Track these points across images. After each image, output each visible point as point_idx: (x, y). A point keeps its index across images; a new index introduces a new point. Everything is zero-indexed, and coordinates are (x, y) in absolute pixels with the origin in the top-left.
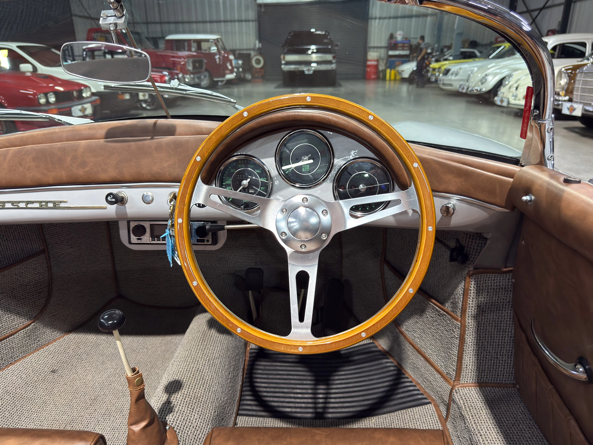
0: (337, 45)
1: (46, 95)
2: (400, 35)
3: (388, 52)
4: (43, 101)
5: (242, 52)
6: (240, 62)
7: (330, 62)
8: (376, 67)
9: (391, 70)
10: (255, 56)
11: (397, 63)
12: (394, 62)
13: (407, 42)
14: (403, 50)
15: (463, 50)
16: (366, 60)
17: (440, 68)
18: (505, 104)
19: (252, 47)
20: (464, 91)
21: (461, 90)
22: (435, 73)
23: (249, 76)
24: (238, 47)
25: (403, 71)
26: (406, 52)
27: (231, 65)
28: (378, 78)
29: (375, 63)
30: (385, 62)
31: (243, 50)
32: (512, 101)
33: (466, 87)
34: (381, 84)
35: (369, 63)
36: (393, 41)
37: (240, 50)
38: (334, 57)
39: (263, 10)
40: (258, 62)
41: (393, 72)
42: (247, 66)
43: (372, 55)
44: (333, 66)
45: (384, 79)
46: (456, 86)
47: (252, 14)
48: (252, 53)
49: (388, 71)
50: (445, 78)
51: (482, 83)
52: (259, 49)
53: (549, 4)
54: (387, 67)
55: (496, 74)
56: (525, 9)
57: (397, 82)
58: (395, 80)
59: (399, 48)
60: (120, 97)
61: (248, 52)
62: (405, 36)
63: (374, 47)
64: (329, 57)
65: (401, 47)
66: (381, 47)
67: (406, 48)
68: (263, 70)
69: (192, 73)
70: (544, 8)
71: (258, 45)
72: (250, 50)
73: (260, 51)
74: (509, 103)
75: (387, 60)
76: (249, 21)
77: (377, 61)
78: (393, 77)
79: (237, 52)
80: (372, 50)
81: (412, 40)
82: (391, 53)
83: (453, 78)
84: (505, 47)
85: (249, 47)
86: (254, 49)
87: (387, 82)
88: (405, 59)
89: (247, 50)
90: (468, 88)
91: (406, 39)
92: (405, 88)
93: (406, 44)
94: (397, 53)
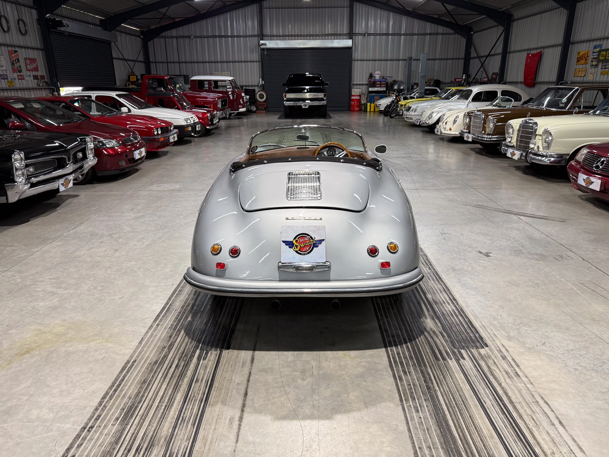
0: (327, 84)
1: (157, 129)
2: (378, 74)
3: (368, 89)
4: (156, 133)
5: (247, 88)
6: (248, 97)
7: (322, 99)
8: (359, 100)
9: (371, 104)
10: (259, 91)
11: (376, 97)
12: (373, 97)
13: (384, 80)
14: (381, 87)
15: (426, 88)
16: (350, 95)
17: (405, 105)
18: (439, 133)
19: (256, 84)
20: (418, 124)
21: (416, 123)
22: (402, 108)
23: (254, 108)
24: (244, 84)
25: (380, 105)
26: (384, 89)
27: (243, 100)
28: (360, 110)
29: (358, 98)
30: (366, 96)
31: (249, 86)
32: (443, 131)
33: (419, 121)
34: (362, 116)
35: (353, 98)
36: (372, 80)
37: (246, 86)
38: (325, 95)
39: (266, 53)
40: (261, 96)
41: (372, 105)
42: (253, 101)
43: (356, 91)
44: (324, 103)
45: (366, 111)
46: (414, 120)
47: (256, 56)
48: (257, 89)
49: (369, 104)
50: (408, 113)
51: (429, 119)
52: (262, 85)
53: (492, 53)
54: (367, 102)
55: (438, 112)
56: (476, 56)
57: (376, 114)
58: (375, 111)
59: (377, 86)
60: (186, 129)
61: (253, 88)
62: (382, 76)
63: (357, 85)
64: (321, 95)
65: (378, 84)
66: (362, 85)
67: (382, 86)
68: (265, 103)
69: (221, 110)
70: (489, 55)
71: (261, 82)
72: (255, 86)
73: (263, 87)
74: (441, 133)
75: (368, 95)
76: (253, 62)
77: (360, 96)
78: (372, 110)
79: (244, 88)
80: (355, 86)
81: (388, 78)
82: (371, 89)
83: (413, 113)
84: (453, 90)
85: (253, 84)
86: (258, 86)
87: (368, 113)
88: (383, 95)
89: (252, 86)
90: (420, 122)
91: (383, 78)
92: (381, 119)
93: (383, 82)
94: (376, 89)
